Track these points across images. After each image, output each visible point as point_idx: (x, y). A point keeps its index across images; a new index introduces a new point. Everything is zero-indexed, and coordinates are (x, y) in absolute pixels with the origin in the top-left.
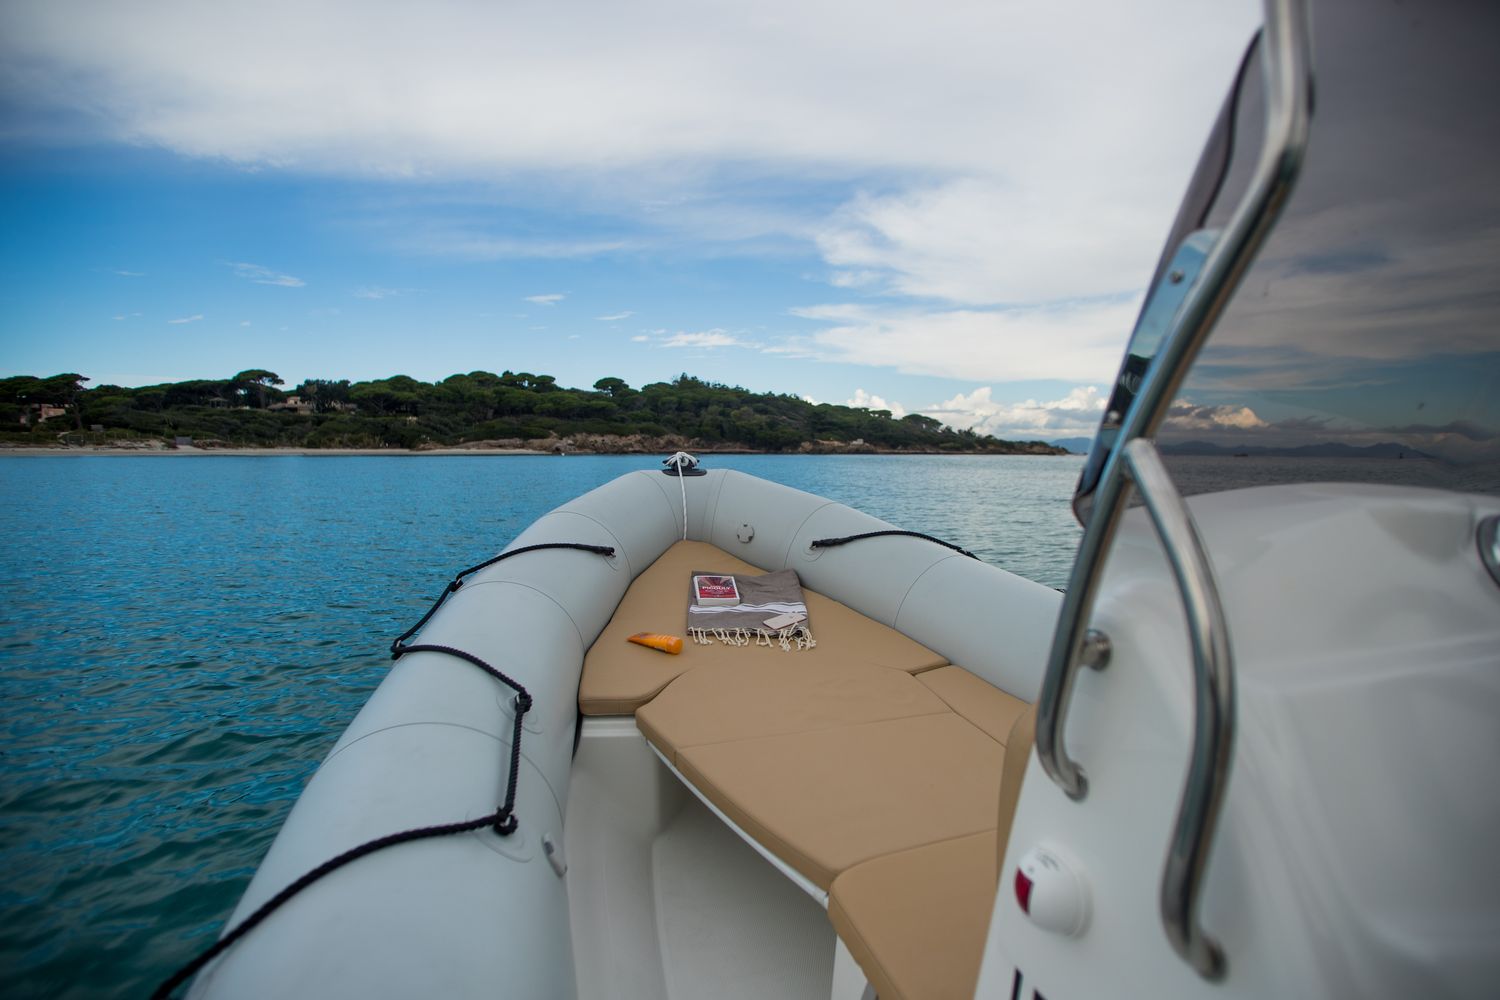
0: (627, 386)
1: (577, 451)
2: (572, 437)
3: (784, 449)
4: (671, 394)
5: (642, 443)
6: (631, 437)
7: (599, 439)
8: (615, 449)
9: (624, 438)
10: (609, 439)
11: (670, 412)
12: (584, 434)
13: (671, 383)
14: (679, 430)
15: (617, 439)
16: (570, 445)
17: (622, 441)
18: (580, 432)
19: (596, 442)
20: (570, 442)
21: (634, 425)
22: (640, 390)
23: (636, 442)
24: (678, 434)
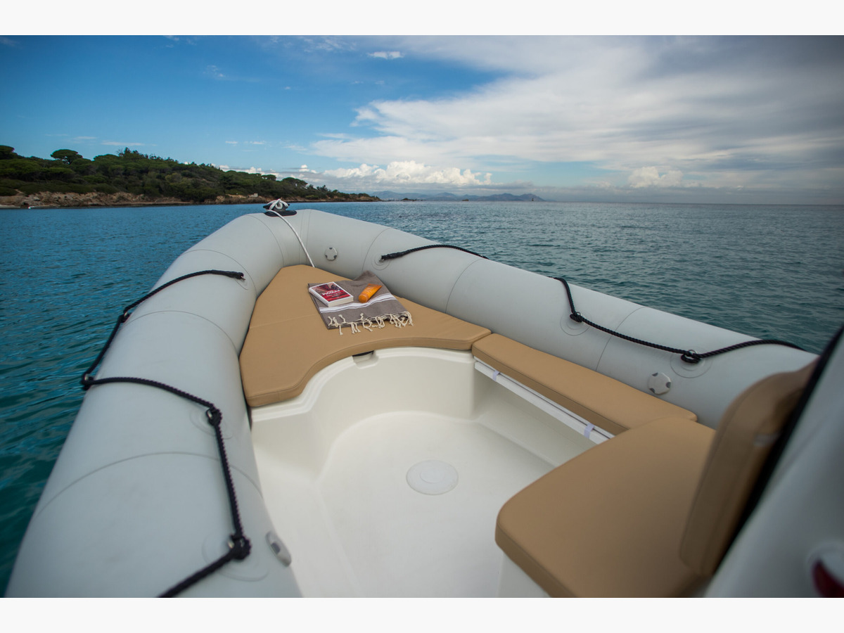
0: (81, 157)
1: (44, 205)
2: (37, 195)
3: (206, 201)
4: (118, 163)
5: (99, 199)
6: (89, 194)
7: (62, 196)
8: (77, 203)
10: (70, 196)
11: (119, 176)
12: (48, 192)
13: (117, 155)
14: (127, 189)
15: (77, 196)
16: (36, 200)
17: (82, 198)
18: (45, 191)
19: (59, 198)
20: (36, 198)
21: (90, 186)
22: (92, 160)
23: (93, 198)
24: (127, 192)
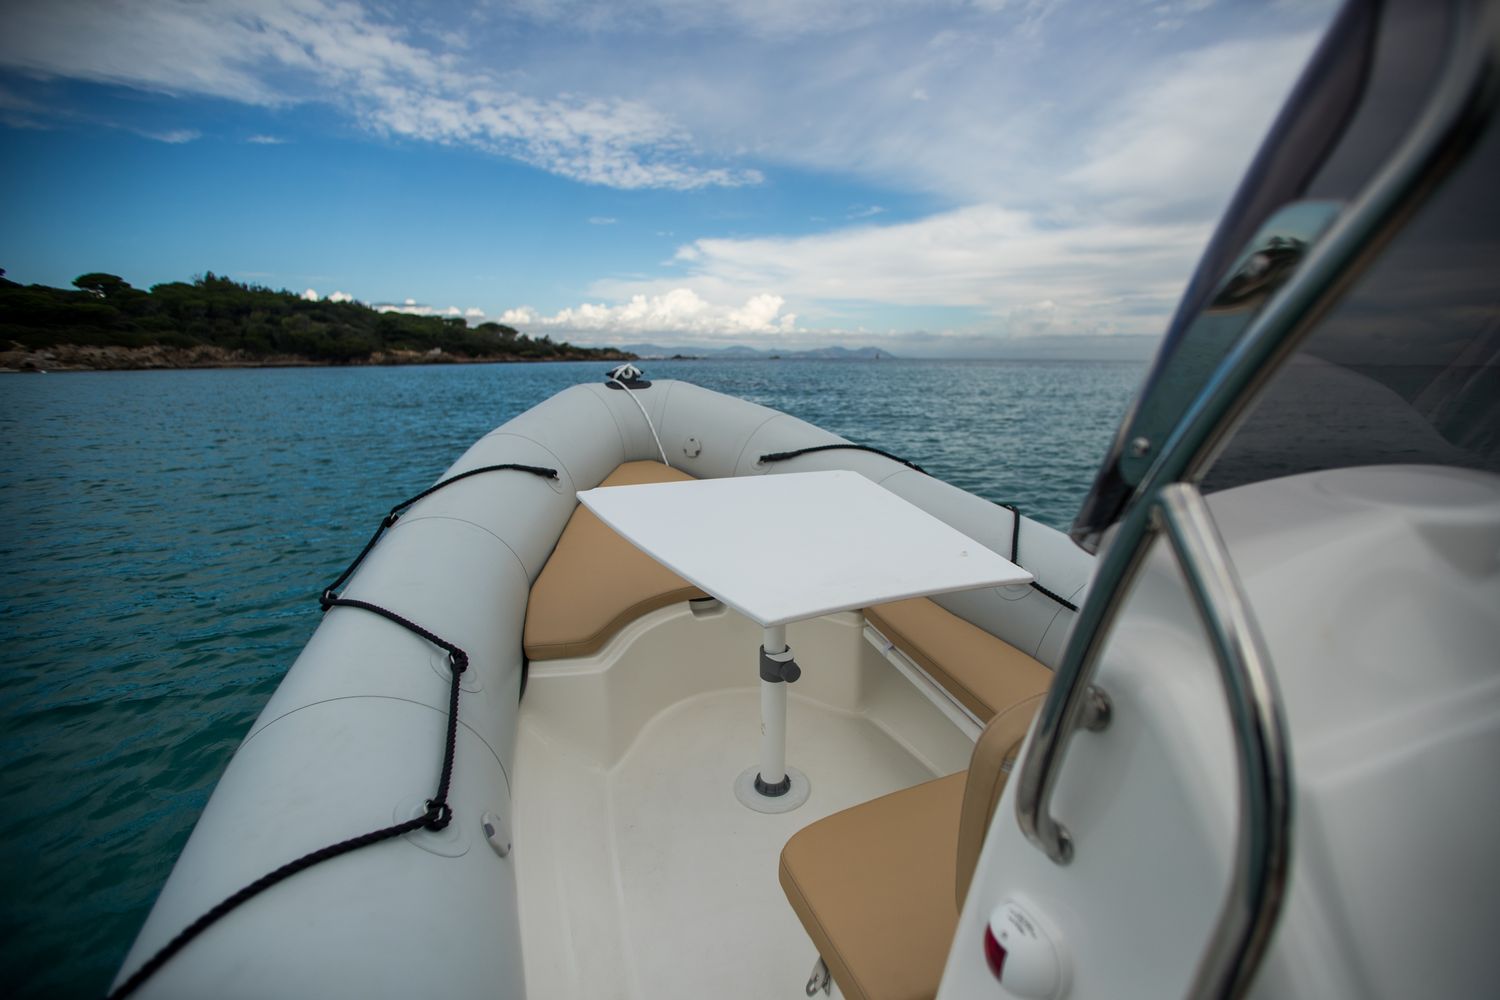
0: (128, 285)
1: (64, 368)
4: (196, 298)
6: (145, 349)
9: (136, 350)
11: (198, 318)
12: (71, 345)
13: (192, 283)
14: (214, 340)
15: (125, 351)
16: (49, 359)
18: (65, 343)
19: (92, 355)
21: (147, 335)
22: (149, 291)
